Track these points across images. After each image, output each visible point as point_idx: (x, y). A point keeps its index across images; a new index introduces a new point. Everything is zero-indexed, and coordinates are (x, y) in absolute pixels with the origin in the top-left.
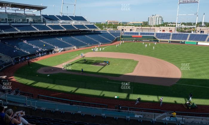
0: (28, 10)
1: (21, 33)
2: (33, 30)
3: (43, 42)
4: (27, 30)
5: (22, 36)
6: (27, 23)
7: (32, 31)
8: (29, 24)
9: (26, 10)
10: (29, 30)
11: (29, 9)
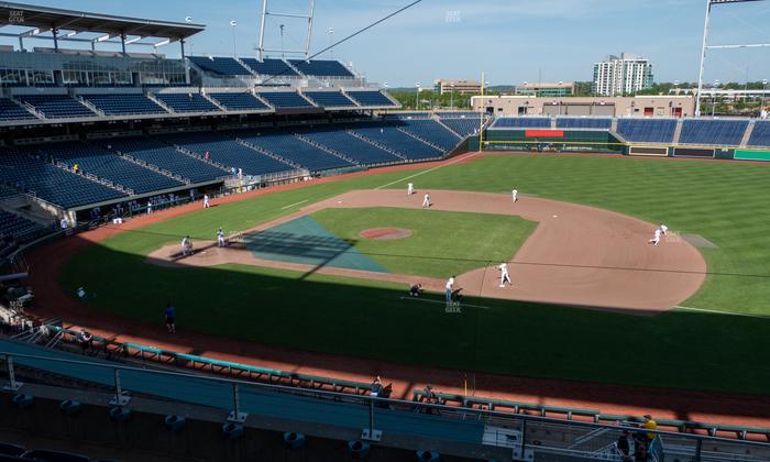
0: (138, 39)
1: (106, 122)
2: (150, 111)
3: (188, 154)
4: (131, 112)
5: (115, 134)
6: (133, 86)
7: (147, 116)
8: (139, 91)
9: (131, 39)
10: (137, 112)
11: (143, 36)
